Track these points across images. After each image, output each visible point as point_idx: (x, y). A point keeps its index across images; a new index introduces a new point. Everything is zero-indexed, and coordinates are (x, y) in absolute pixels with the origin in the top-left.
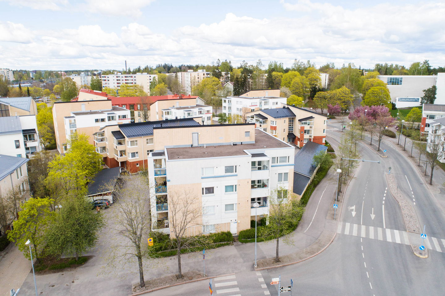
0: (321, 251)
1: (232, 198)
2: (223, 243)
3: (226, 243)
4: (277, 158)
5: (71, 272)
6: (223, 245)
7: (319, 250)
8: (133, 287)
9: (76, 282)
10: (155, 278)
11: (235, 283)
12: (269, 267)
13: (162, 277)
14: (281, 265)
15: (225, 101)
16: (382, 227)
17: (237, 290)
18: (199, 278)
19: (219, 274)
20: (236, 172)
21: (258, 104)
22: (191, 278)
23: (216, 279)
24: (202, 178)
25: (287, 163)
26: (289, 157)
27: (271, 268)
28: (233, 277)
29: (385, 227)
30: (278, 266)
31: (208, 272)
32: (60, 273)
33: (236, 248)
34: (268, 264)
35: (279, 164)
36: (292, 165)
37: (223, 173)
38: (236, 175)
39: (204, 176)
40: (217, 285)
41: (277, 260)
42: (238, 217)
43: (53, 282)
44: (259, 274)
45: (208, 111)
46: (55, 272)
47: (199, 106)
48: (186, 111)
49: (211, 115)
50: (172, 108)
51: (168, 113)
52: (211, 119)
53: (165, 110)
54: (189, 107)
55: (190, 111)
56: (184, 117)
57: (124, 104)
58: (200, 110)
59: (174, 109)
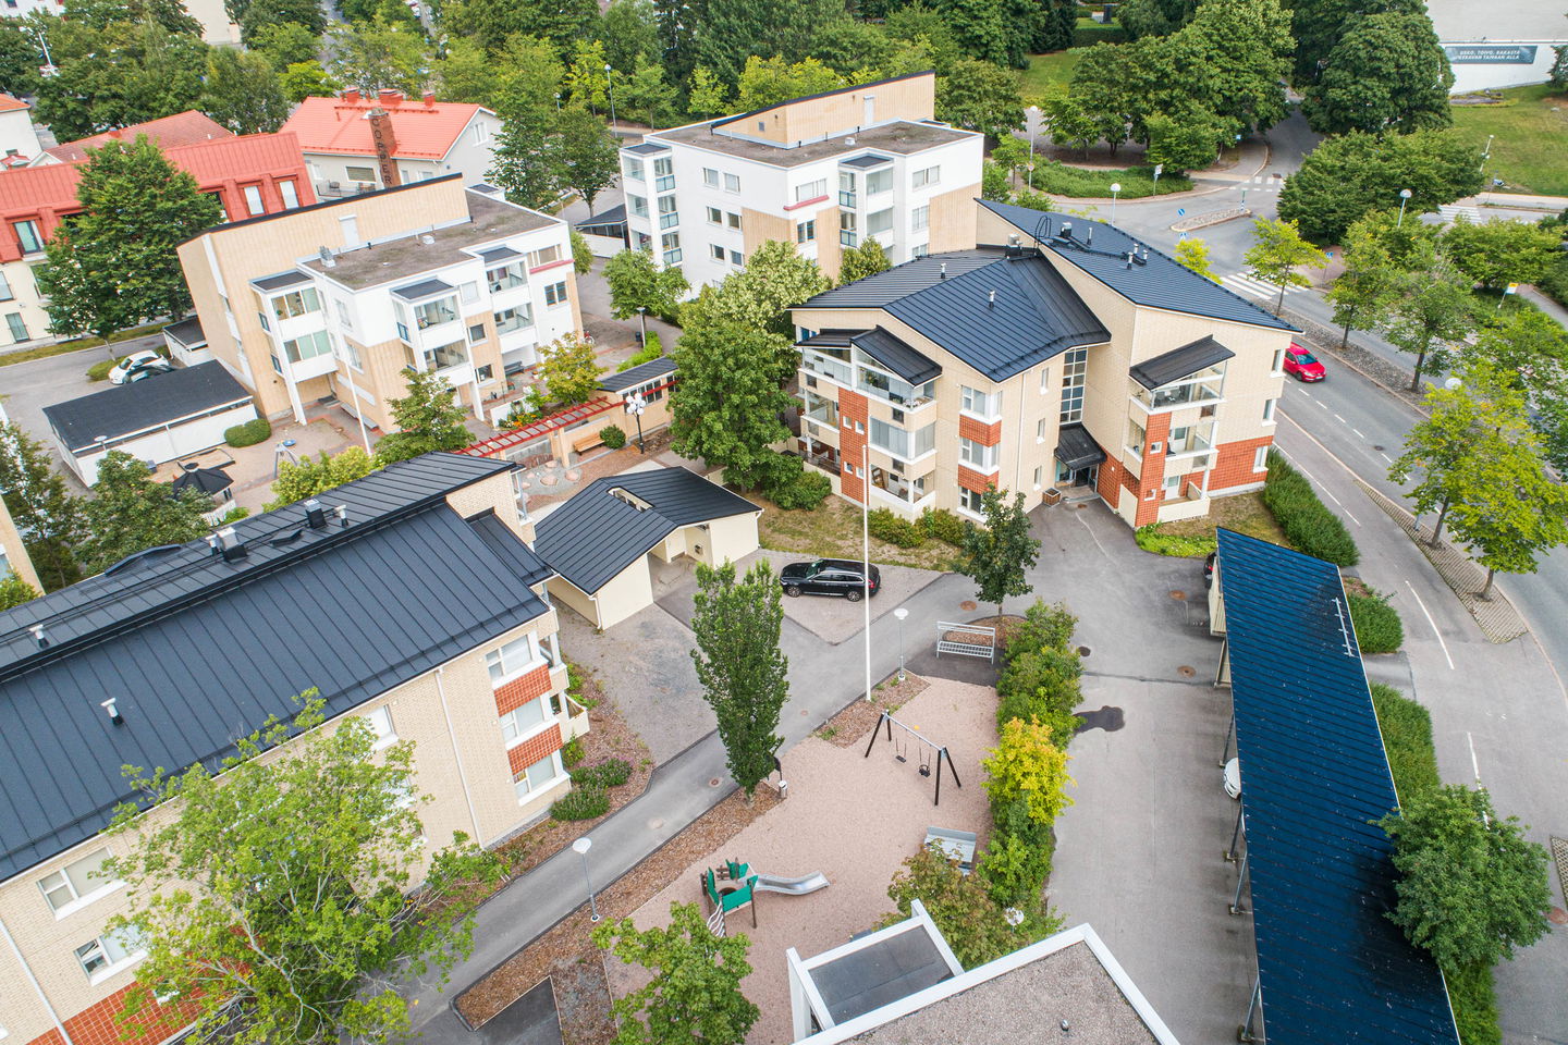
15: (636, 171)
21: (833, 189)
45: (547, 253)
47: (490, 218)
48: (408, 292)
49: (564, 273)
50: (316, 264)
51: (296, 305)
52: (572, 290)
53: (267, 284)
54: (429, 240)
55: (434, 286)
56: (403, 329)
57: (26, 218)
58: (496, 266)
59: (330, 273)
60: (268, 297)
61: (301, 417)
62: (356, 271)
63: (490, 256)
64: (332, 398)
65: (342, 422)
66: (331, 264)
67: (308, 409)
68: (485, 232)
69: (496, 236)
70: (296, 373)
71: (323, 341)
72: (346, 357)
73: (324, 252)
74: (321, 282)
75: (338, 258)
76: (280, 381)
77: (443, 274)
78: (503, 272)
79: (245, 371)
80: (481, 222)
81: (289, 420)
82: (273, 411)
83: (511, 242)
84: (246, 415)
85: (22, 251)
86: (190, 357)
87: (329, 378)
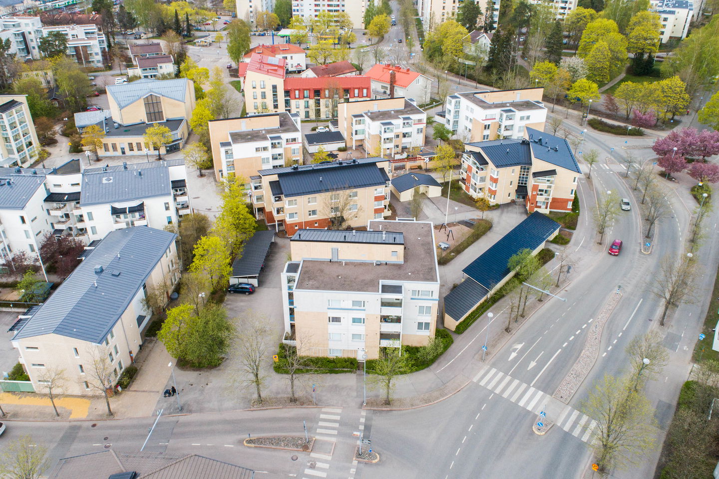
0: (439, 400)
1: (360, 329)
2: (346, 369)
3: (349, 370)
4: (419, 291)
5: (207, 373)
6: (346, 372)
7: (438, 398)
8: (253, 402)
9: (210, 385)
10: (273, 396)
11: (338, 418)
12: (375, 408)
13: (279, 396)
14: (388, 409)
15: (450, 102)
16: (529, 384)
17: (337, 425)
18: (309, 405)
19: (328, 405)
20: (364, 306)
21: (498, 117)
22: (302, 404)
23: (324, 410)
24: (328, 309)
25: (430, 297)
26: (432, 292)
27: (378, 410)
28: (339, 411)
29: (531, 385)
30: (385, 409)
31: (320, 401)
32: (198, 372)
33: (357, 378)
34: (377, 405)
35: (420, 297)
36: (436, 300)
37: (350, 306)
38: (365, 310)
39: (330, 307)
40: (322, 416)
41: (388, 402)
42: (366, 347)
43: (192, 381)
44: (364, 413)
45: (420, 121)
46: (194, 370)
47: (409, 109)
48: (384, 124)
49: (423, 126)
50: (366, 114)
51: (359, 122)
52: (424, 131)
53: (355, 116)
54: (393, 112)
55: (390, 124)
56: (380, 132)
57: (307, 90)
58: (406, 121)
59: (369, 116)
60: (354, 119)
61: (354, 148)
62: (374, 117)
63: (404, 119)
64: (362, 145)
65: (362, 151)
66: (369, 114)
67: (356, 146)
68: (406, 113)
69: (408, 114)
70: (355, 137)
71: (363, 132)
72: (367, 136)
73: (369, 111)
74: (367, 119)
75: (371, 113)
76: (351, 139)
77: (393, 121)
78: (408, 123)
79: (345, 135)
80: (406, 110)
81: (351, 148)
82: (348, 145)
83: (411, 116)
84: (342, 145)
85: (304, 97)
86: (333, 129)
87: (362, 140)
